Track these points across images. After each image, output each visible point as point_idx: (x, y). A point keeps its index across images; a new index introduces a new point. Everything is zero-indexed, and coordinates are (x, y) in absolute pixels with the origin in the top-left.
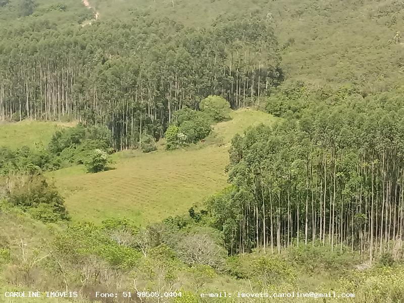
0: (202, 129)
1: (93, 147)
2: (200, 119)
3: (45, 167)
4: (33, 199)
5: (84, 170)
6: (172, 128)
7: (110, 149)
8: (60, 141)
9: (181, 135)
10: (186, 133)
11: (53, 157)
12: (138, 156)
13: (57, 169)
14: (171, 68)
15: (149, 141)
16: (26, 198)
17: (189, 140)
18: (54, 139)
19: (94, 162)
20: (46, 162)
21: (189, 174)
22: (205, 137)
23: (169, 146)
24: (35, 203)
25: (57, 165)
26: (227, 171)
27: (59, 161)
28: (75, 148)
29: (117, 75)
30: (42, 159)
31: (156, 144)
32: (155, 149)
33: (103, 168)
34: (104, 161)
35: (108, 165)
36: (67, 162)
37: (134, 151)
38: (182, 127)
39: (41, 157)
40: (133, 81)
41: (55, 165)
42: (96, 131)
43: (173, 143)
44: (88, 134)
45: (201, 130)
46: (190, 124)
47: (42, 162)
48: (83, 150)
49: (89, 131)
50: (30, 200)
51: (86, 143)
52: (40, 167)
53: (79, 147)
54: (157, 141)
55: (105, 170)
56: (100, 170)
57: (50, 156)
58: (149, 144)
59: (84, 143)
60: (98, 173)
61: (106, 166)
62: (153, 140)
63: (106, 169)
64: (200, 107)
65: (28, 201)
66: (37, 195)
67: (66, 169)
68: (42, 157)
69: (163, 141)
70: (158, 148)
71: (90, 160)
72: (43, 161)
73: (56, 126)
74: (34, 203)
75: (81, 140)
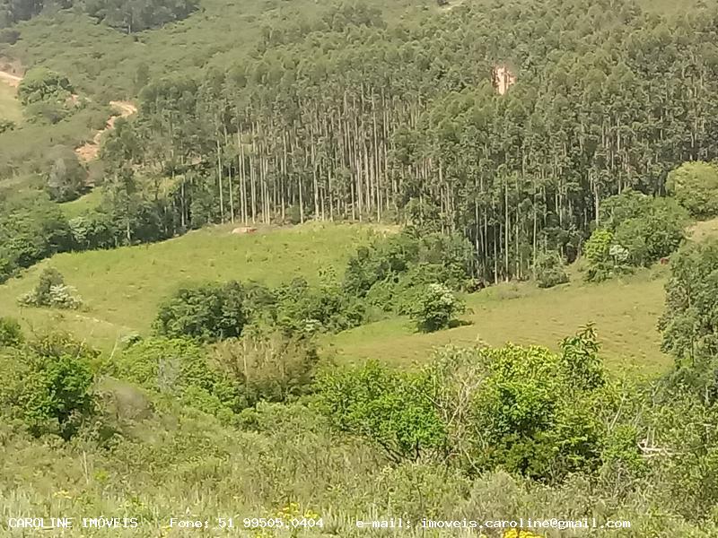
0: (665, 236)
1: (432, 277)
2: (659, 214)
3: (332, 321)
4: (289, 389)
5: (408, 327)
6: (600, 235)
7: (471, 282)
8: (366, 266)
9: (615, 250)
10: (626, 246)
11: (348, 301)
12: (526, 296)
13: (358, 326)
14: (596, 107)
15: (551, 263)
16: (275, 386)
17: (635, 261)
18: (353, 264)
19: (427, 311)
20: (334, 311)
21: (618, 332)
22: (670, 251)
23: (592, 274)
24: (292, 395)
25: (357, 318)
26: (662, 327)
27: (360, 309)
28: (396, 280)
29: (481, 125)
30: (326, 304)
31: (567, 270)
32: (565, 280)
33: (445, 323)
34: (448, 308)
35: (457, 316)
36: (376, 310)
37: (521, 285)
38: (620, 233)
39: (323, 301)
40: (515, 137)
41: (351, 317)
42: (441, 245)
43: (601, 267)
44: (424, 250)
45: (661, 237)
46: (639, 224)
47: (326, 312)
48: (411, 285)
49: (426, 244)
50: (283, 390)
51: (418, 270)
52: (322, 321)
53: (404, 279)
54: (570, 261)
55: (450, 327)
56: (441, 326)
57: (341, 299)
58: (552, 270)
59: (414, 269)
60: (436, 333)
61: (452, 319)
62: (561, 260)
63: (454, 325)
64: (667, 186)
65: (278, 392)
66: (294, 381)
67: (374, 324)
68: (325, 302)
69: (582, 261)
70: (571, 278)
71: (419, 306)
72: (327, 309)
73: (370, 233)
74: (290, 397)
75: (409, 264)
